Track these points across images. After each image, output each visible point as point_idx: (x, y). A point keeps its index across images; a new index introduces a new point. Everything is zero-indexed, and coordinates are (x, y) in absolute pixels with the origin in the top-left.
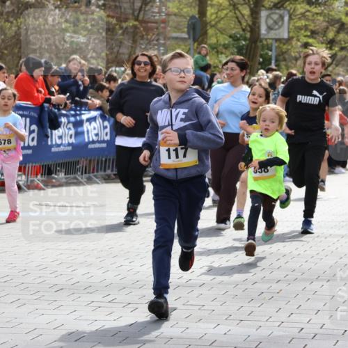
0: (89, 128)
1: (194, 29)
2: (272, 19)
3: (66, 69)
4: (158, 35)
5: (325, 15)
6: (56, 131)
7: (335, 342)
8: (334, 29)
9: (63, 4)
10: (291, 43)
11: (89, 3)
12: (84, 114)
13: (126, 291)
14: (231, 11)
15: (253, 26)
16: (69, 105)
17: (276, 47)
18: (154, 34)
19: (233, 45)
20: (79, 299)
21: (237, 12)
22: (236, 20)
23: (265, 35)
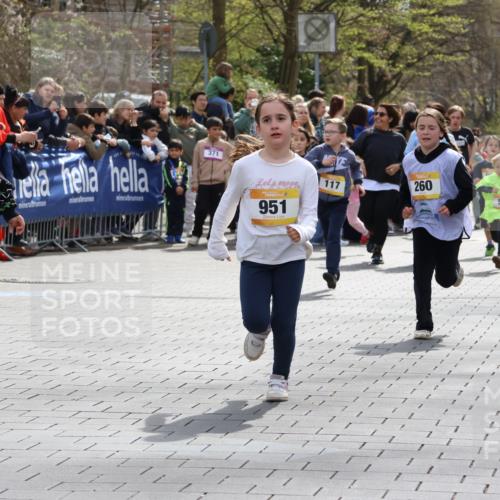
0: (69, 176)
1: (208, 40)
2: (313, 26)
4: (160, 48)
5: (384, 21)
7: (409, 460)
8: (398, 39)
9: (28, 7)
10: (341, 59)
11: (63, 6)
12: (61, 157)
13: (125, 397)
14: (257, 16)
15: (288, 36)
16: (41, 145)
17: (320, 64)
18: (154, 48)
19: (262, 61)
20: (61, 409)
21: (266, 17)
22: (265, 28)
23: (304, 47)
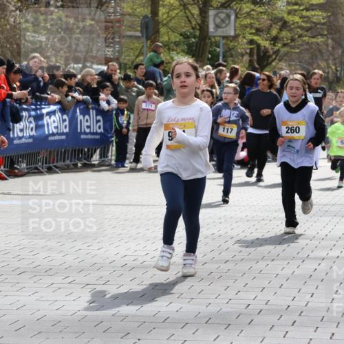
0: (49, 121)
1: (147, 28)
2: (220, 18)
3: (28, 66)
4: (113, 33)
5: (269, 14)
6: (18, 124)
7: (279, 316)
8: (278, 27)
9: (24, 5)
10: (238, 41)
11: (48, 5)
12: (44, 108)
13: (85, 273)
15: (202, 25)
16: (30, 100)
17: (224, 44)
18: (109, 33)
19: (184, 42)
20: (40, 281)
22: (186, 19)
23: (213, 33)
